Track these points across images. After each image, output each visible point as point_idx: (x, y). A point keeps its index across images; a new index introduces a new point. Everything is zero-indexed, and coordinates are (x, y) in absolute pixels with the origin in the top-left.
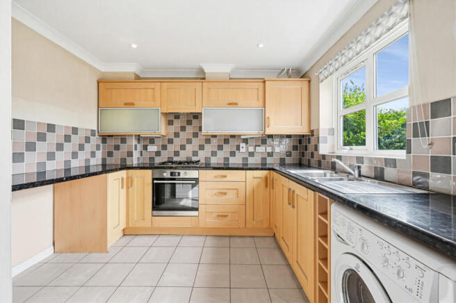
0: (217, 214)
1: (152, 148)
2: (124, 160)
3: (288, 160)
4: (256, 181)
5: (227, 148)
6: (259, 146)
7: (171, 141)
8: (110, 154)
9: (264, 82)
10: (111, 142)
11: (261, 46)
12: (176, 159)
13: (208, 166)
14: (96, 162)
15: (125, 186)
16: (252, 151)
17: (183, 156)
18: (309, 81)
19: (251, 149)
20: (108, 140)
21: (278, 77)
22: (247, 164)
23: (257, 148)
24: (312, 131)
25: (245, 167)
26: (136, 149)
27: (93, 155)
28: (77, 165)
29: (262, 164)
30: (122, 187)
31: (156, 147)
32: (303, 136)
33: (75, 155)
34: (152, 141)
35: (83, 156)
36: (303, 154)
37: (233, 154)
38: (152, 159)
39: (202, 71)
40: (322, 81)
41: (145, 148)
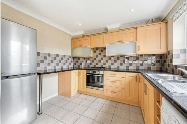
0: (111, 91)
1: (89, 62)
2: (79, 66)
3: (153, 68)
4: (131, 78)
5: (118, 62)
6: (135, 60)
7: (95, 59)
8: (75, 64)
9: (137, 28)
10: (76, 60)
11: (132, 10)
12: (97, 66)
13: (110, 70)
14: (71, 66)
15: (78, 75)
16: (131, 63)
17: (100, 65)
18: (167, 23)
19: (131, 62)
20: (75, 59)
21: (146, 24)
22: (128, 69)
23: (134, 61)
24: (169, 51)
25: (127, 71)
26: (83, 62)
27: (70, 64)
28: (65, 67)
29: (137, 70)
30: (77, 76)
31: (90, 61)
32: (163, 54)
33: (64, 64)
34: (89, 59)
35: (67, 64)
36: (163, 65)
37: (121, 64)
38: (89, 66)
39: (107, 29)
40: (175, 21)
41: (86, 62)
